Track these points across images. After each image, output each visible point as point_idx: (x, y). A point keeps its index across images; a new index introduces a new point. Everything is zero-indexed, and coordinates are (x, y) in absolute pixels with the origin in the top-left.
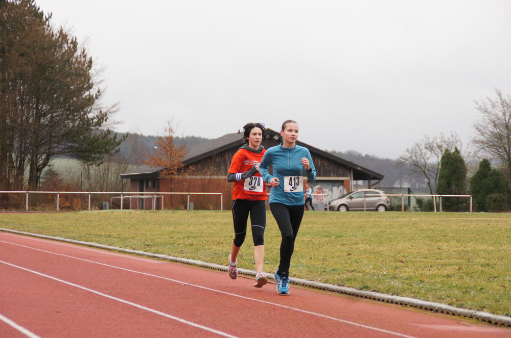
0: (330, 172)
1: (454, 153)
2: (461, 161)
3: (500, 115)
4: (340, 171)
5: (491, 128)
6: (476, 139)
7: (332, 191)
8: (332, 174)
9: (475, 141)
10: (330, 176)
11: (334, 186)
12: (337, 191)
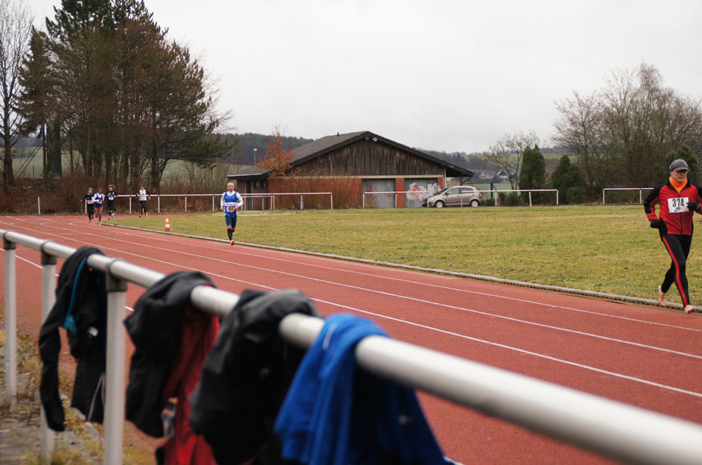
0: (425, 171)
1: (534, 150)
2: (542, 157)
3: (577, 113)
4: (435, 169)
5: (569, 126)
6: (556, 137)
7: (427, 188)
8: (427, 172)
9: (555, 139)
10: (425, 174)
11: (429, 183)
12: (432, 188)
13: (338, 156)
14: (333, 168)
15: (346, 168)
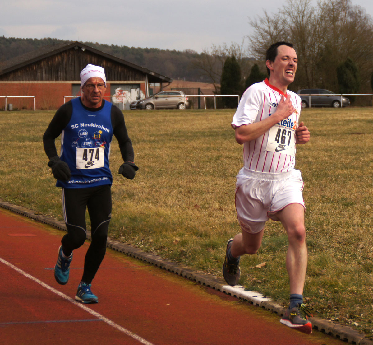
0: (129, 77)
3: (266, 28)
4: (137, 76)
5: (259, 39)
7: (131, 92)
10: (129, 80)
11: (132, 88)
12: (135, 92)
13: (50, 63)
14: (46, 73)
15: (57, 73)
